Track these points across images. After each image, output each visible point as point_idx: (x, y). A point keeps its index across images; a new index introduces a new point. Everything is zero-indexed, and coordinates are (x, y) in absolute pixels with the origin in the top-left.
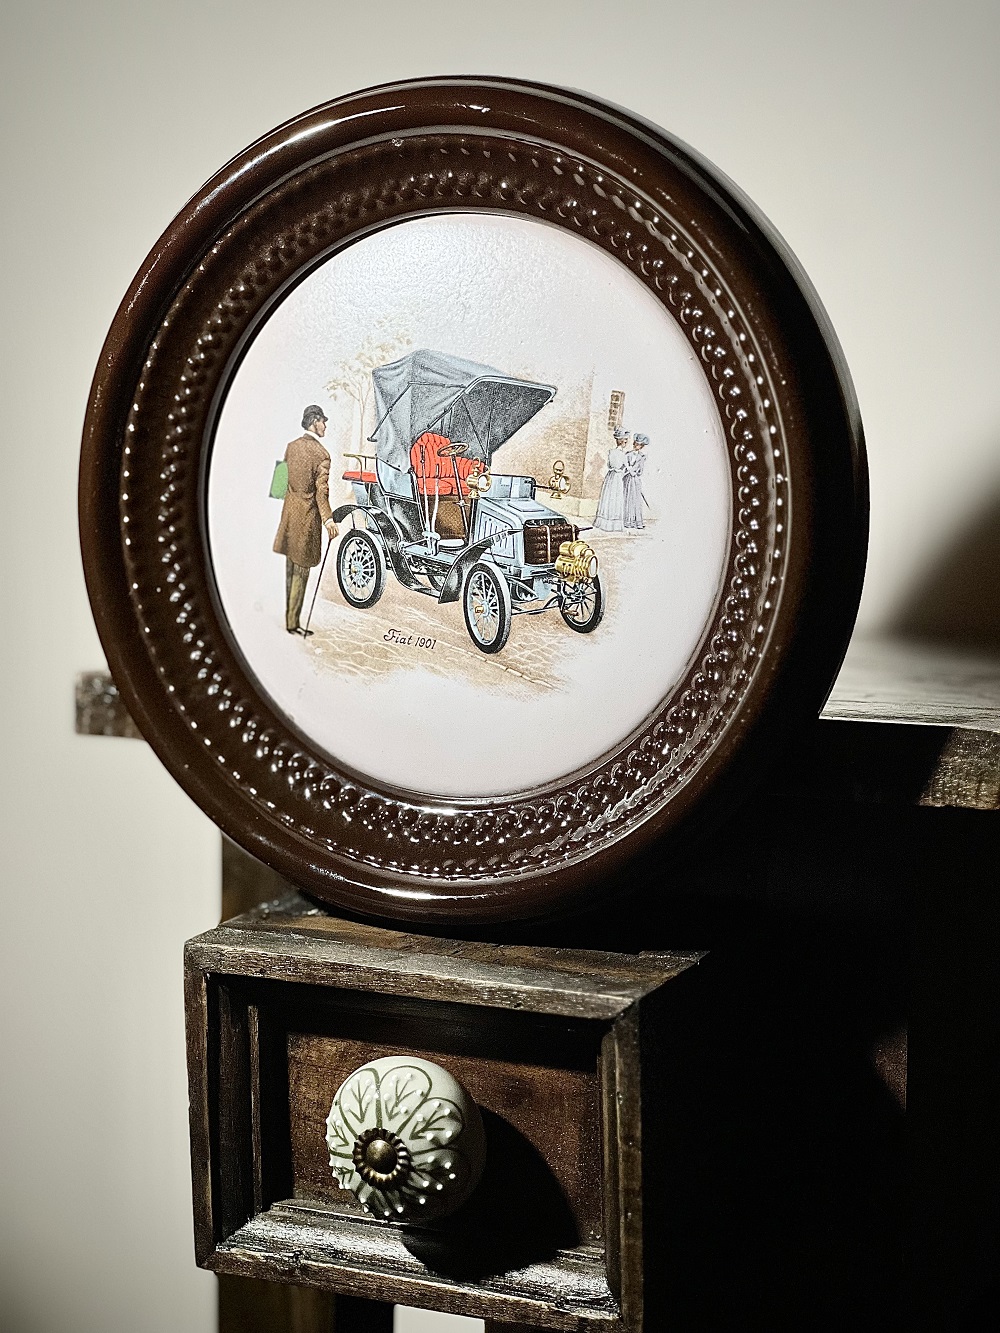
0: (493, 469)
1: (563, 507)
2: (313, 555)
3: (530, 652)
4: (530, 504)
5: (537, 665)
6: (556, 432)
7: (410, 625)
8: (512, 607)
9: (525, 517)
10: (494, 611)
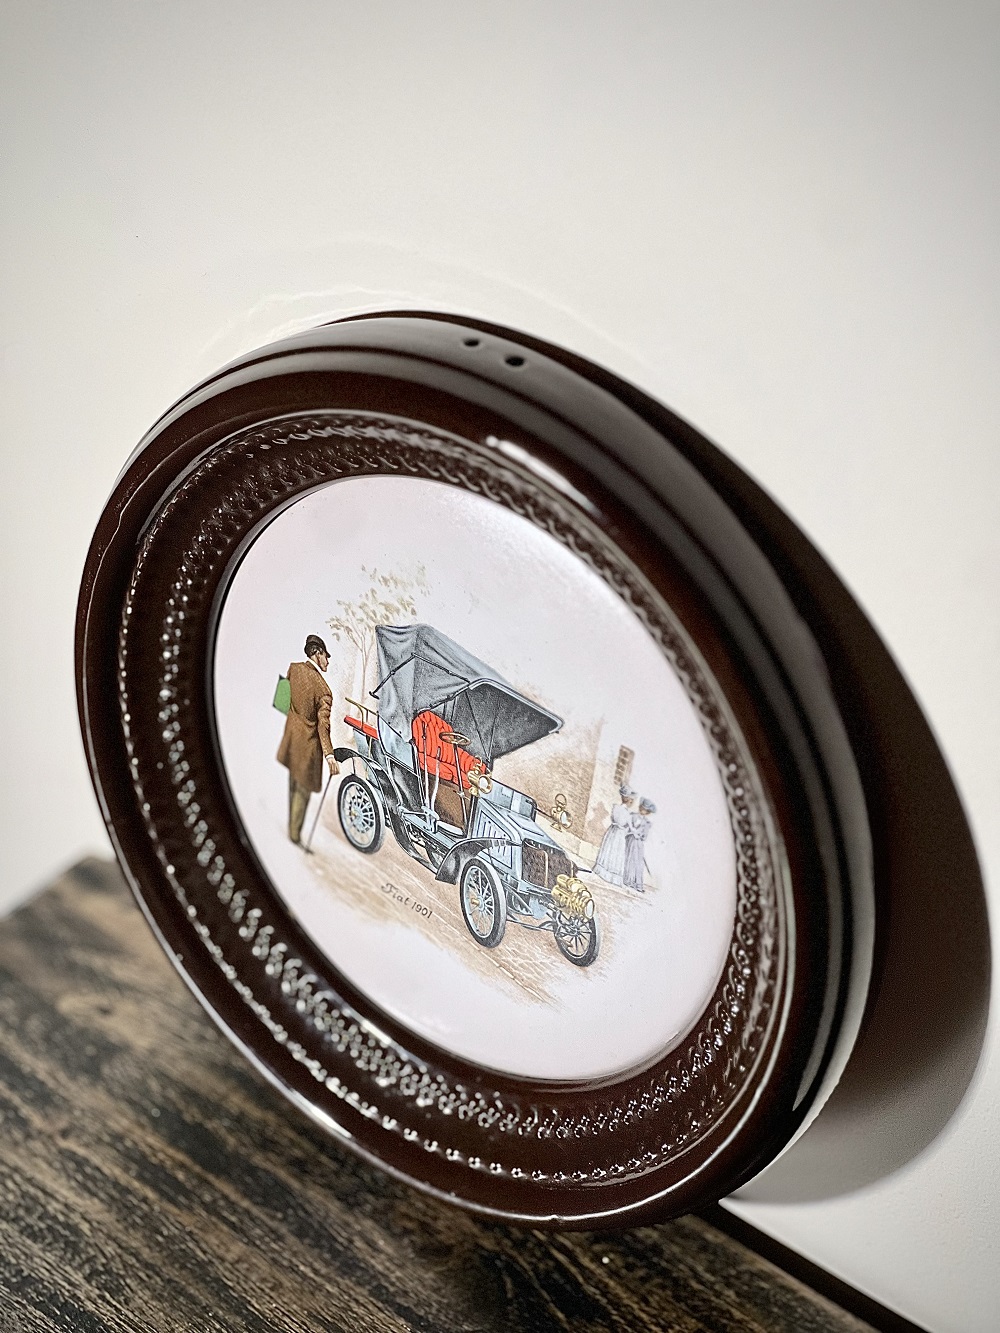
0: (495, 774)
1: (562, 839)
2: (314, 782)
3: (522, 961)
4: (529, 824)
5: (529, 975)
6: (559, 764)
7: (407, 887)
8: (508, 914)
9: (526, 835)
10: (490, 910)
